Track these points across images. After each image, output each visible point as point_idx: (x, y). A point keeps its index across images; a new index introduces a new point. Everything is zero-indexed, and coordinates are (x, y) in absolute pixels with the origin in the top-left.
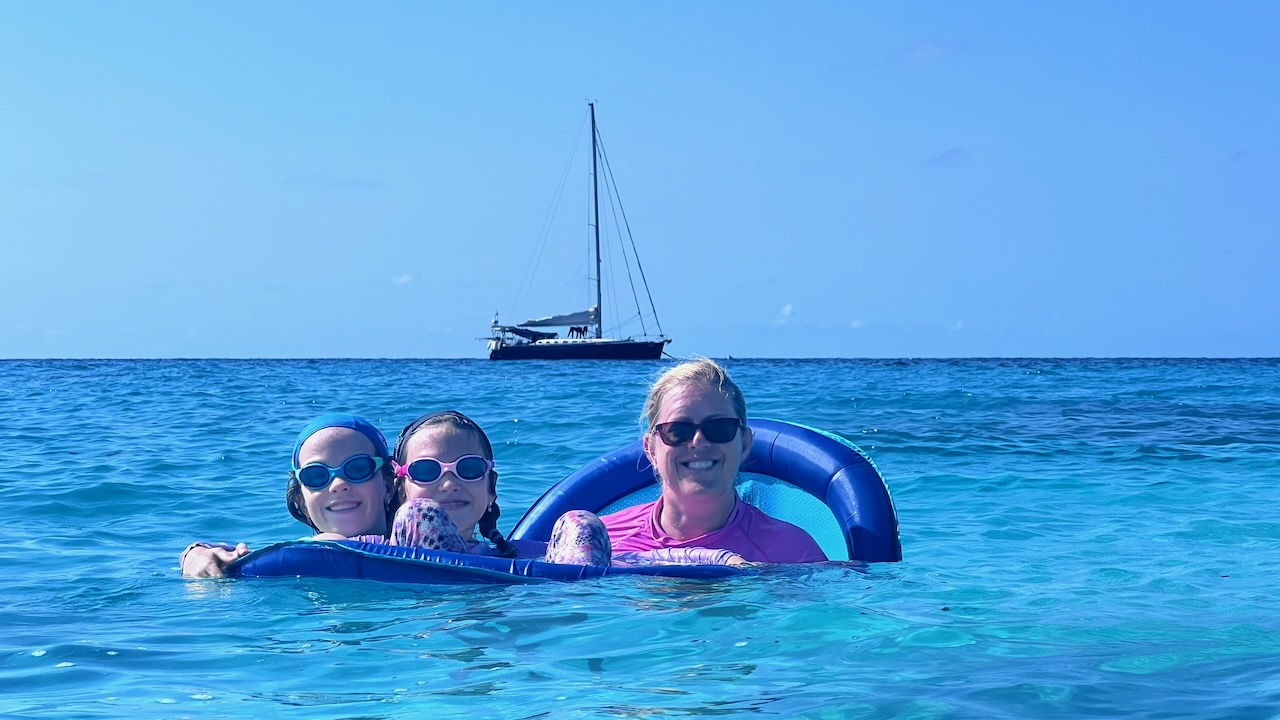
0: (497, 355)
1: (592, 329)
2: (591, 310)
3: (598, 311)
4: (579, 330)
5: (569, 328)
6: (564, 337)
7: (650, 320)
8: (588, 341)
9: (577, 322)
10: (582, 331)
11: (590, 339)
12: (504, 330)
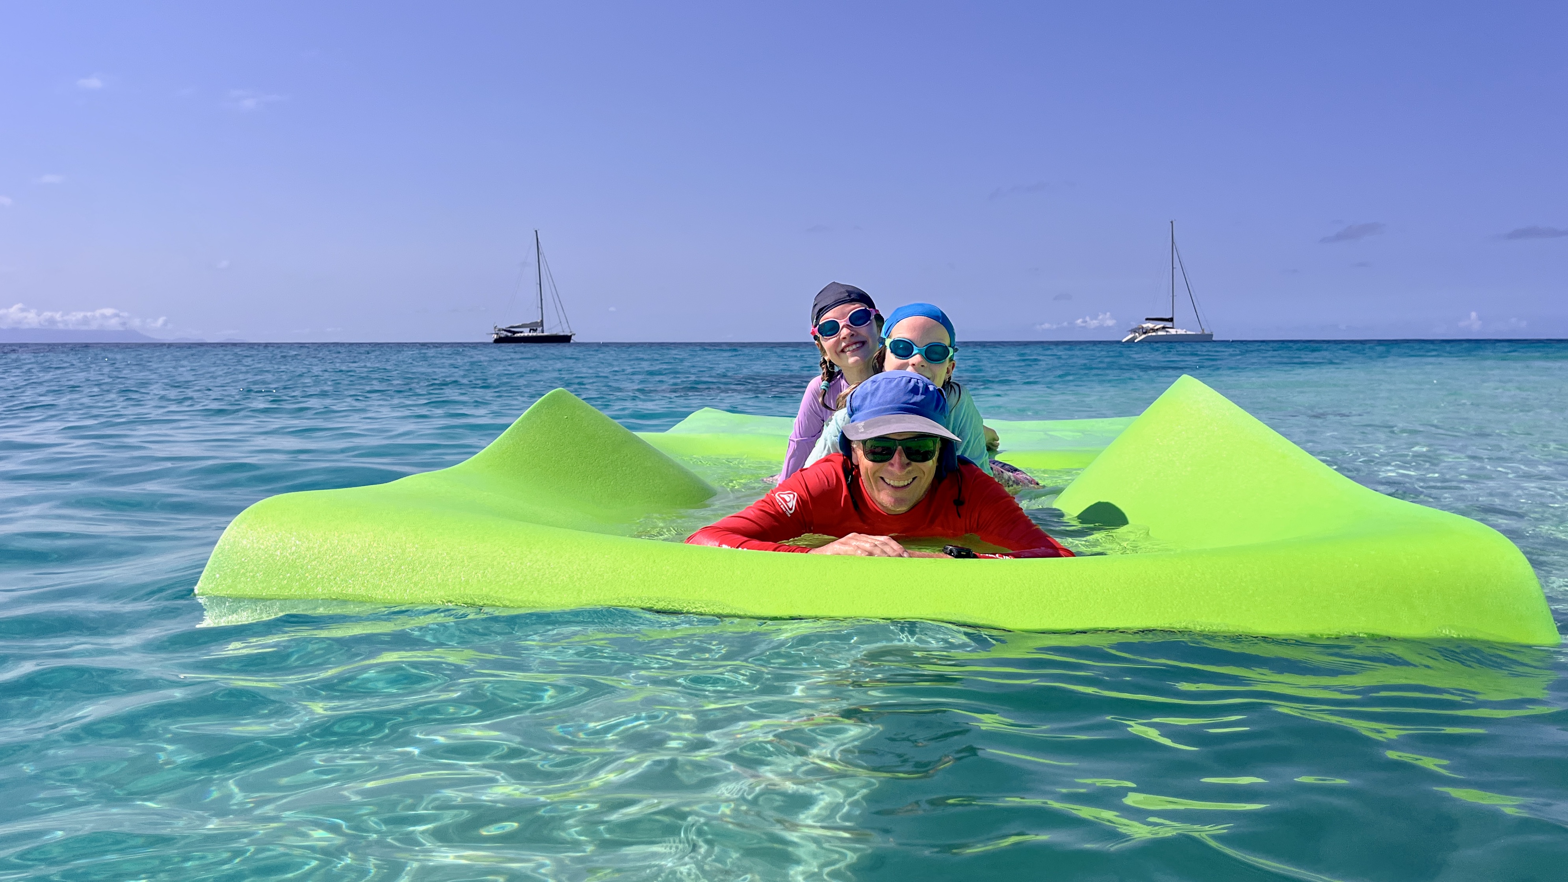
0: (497, 341)
1: (540, 329)
2: (539, 321)
3: (542, 321)
4: (533, 330)
5: (529, 329)
6: (526, 333)
7: (565, 326)
8: (539, 334)
9: (533, 327)
10: (535, 330)
11: (538, 333)
12: (499, 330)
